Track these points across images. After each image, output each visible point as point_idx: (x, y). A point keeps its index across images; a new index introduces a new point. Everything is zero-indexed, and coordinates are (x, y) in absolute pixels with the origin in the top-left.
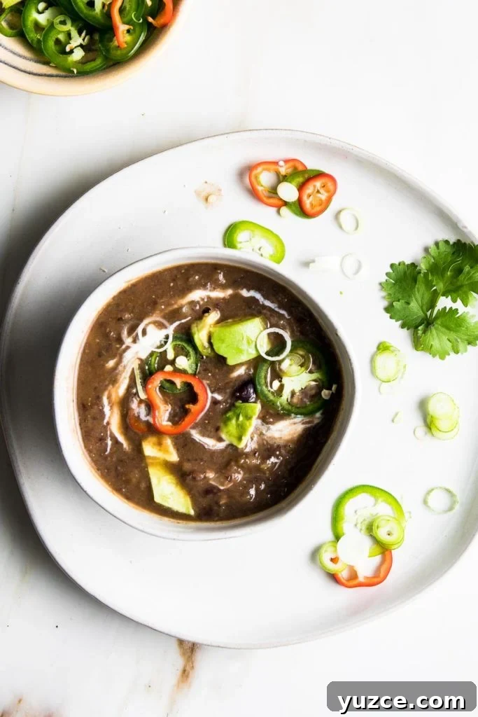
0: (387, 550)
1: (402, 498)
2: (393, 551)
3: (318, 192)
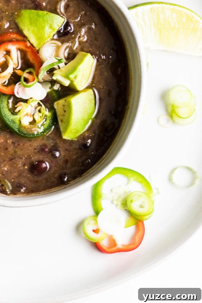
0: (140, 221)
2: (145, 222)
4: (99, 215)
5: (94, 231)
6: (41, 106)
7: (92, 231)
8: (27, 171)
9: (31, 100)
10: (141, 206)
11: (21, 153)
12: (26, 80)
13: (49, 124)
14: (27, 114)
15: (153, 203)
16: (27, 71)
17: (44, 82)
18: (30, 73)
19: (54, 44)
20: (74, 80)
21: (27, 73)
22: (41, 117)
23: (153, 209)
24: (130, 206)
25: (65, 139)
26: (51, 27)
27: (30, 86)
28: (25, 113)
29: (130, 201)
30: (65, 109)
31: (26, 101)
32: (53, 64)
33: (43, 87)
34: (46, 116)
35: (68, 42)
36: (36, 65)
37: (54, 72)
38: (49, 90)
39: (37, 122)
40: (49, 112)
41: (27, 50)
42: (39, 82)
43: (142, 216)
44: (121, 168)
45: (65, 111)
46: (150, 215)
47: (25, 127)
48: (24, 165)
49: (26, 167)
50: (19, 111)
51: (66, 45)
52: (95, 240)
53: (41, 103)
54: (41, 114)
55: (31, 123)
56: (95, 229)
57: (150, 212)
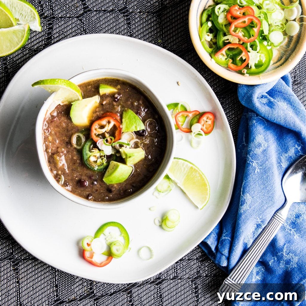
0: (111, 256)
1: (131, 241)
2: (113, 258)
3: (206, 121)
4: (96, 239)
5: (87, 244)
6: (105, 157)
7: (86, 243)
8: (75, 181)
9: (102, 151)
10: (117, 251)
11: (79, 170)
12: (107, 141)
13: (102, 168)
14: (95, 156)
15: (123, 253)
16: (111, 137)
17: (114, 148)
18: (111, 139)
19: (132, 135)
20: (128, 158)
21: (110, 138)
22: (100, 162)
23: (121, 256)
24: (112, 246)
25: (103, 181)
26: (136, 127)
27: (106, 145)
28: (95, 155)
29: (114, 244)
30: (114, 167)
31: (100, 150)
32: (124, 143)
33: (112, 150)
34: (103, 163)
35: (139, 139)
36: (117, 138)
37: (122, 147)
38: (113, 153)
39: (97, 163)
40: (106, 163)
41: (118, 128)
42: (112, 146)
43: (114, 254)
44: (122, 226)
45: (113, 168)
46: (118, 257)
47: (89, 161)
48: (76, 177)
49: (77, 179)
50: (93, 152)
51: (137, 140)
52: (84, 248)
53: (106, 156)
54: (101, 161)
55: (94, 162)
56: (89, 243)
57: (119, 256)
